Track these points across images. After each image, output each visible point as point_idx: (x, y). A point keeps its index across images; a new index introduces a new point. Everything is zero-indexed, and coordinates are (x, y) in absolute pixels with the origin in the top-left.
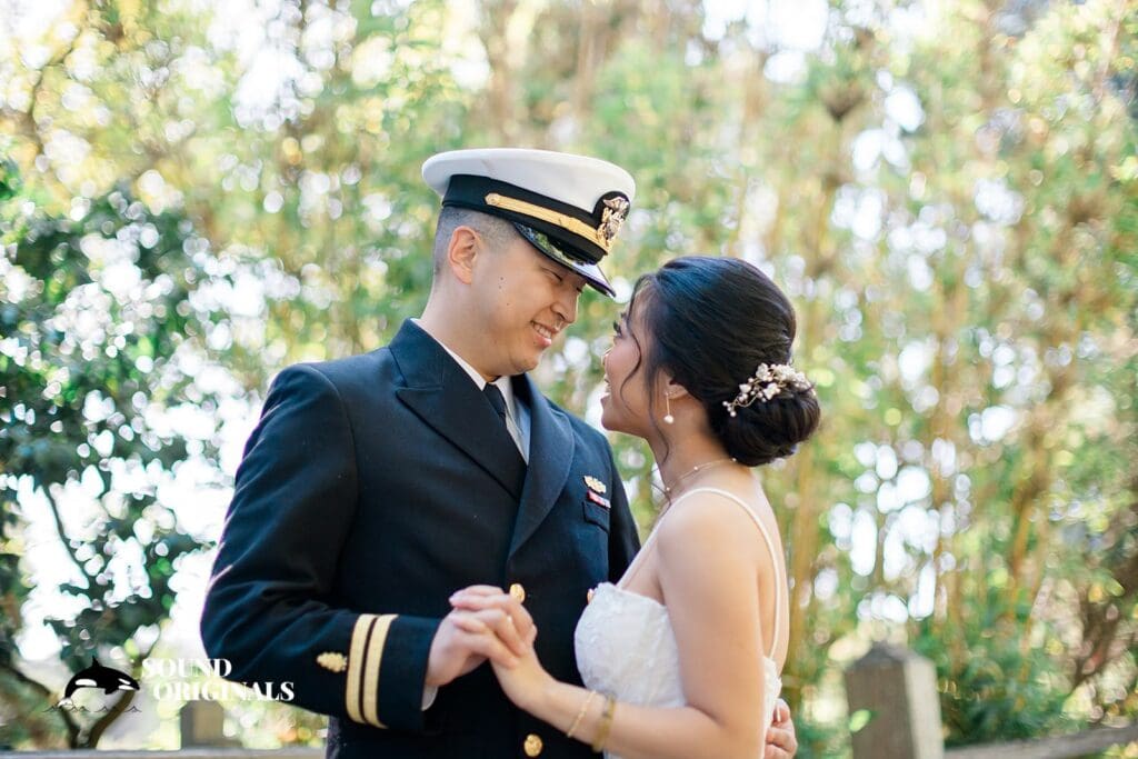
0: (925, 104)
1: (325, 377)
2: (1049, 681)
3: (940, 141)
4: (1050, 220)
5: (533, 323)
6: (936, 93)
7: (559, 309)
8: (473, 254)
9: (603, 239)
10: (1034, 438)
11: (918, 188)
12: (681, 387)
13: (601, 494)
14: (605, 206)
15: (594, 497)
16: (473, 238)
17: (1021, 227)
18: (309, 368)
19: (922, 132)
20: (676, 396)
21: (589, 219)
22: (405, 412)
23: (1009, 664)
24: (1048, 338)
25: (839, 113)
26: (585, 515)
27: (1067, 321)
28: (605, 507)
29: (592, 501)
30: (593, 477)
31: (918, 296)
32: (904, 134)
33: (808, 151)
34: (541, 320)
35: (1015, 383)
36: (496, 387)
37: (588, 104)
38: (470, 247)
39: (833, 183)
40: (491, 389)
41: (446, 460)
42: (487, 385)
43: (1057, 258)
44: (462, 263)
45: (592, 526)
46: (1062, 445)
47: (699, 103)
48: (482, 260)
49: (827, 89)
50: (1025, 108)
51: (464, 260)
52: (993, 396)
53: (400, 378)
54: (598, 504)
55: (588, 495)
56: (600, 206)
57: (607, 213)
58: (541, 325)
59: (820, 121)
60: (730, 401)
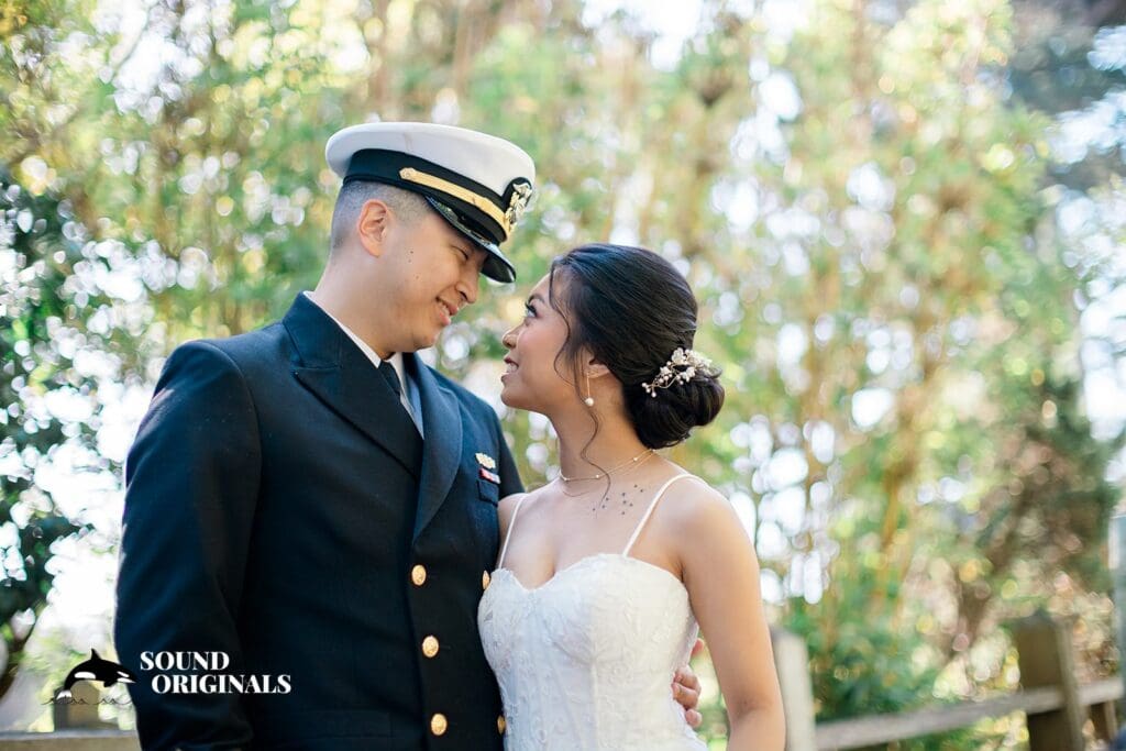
0: (802, 92)
1: (225, 355)
2: (922, 659)
3: (814, 128)
4: (921, 207)
5: (438, 299)
6: (810, 81)
7: (462, 288)
8: (382, 229)
9: (508, 223)
10: (905, 420)
11: (795, 175)
12: (603, 366)
13: (490, 470)
14: (514, 190)
15: (486, 474)
16: (384, 212)
17: (896, 212)
18: (209, 346)
19: (799, 121)
20: (596, 375)
21: (499, 202)
22: (305, 392)
23: (879, 641)
24: (920, 322)
25: (710, 99)
26: (480, 494)
27: (936, 306)
28: (494, 483)
29: (484, 478)
30: (484, 453)
31: (792, 282)
32: (782, 122)
33: (680, 138)
34: (444, 298)
35: (889, 367)
36: (389, 364)
37: (465, 91)
38: (378, 221)
39: (705, 169)
40: (386, 367)
41: (346, 440)
42: (382, 363)
43: (928, 243)
44: (372, 236)
45: (487, 504)
46: (935, 427)
47: (574, 88)
48: (391, 233)
49: (699, 76)
50: (897, 97)
51: (374, 232)
52: (865, 378)
53: (295, 357)
54: (489, 480)
55: (481, 473)
56: (510, 190)
57: (515, 197)
58: (444, 303)
59: (692, 108)
60: (649, 382)
